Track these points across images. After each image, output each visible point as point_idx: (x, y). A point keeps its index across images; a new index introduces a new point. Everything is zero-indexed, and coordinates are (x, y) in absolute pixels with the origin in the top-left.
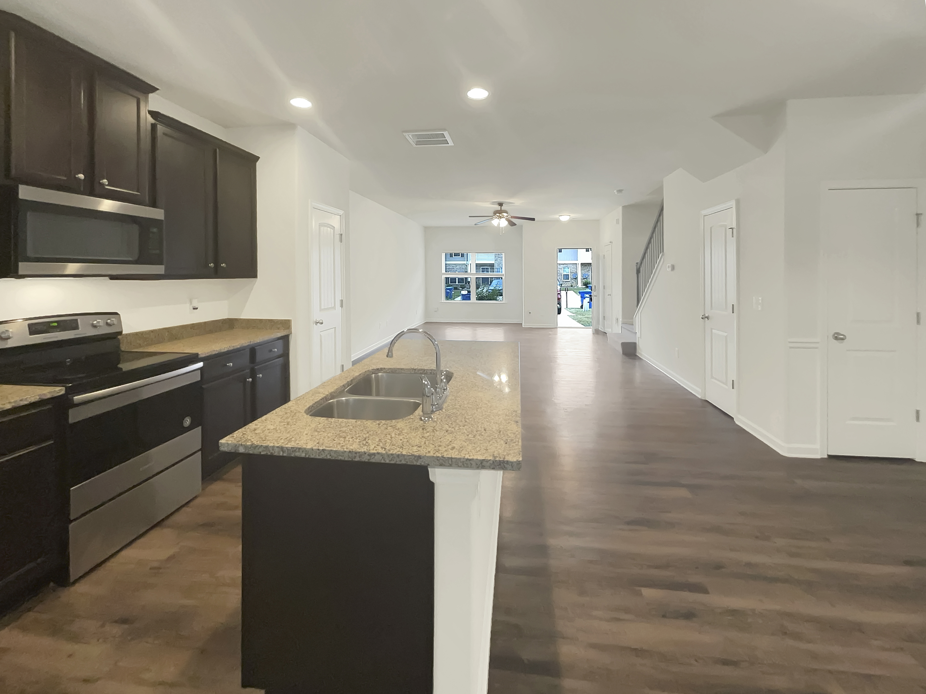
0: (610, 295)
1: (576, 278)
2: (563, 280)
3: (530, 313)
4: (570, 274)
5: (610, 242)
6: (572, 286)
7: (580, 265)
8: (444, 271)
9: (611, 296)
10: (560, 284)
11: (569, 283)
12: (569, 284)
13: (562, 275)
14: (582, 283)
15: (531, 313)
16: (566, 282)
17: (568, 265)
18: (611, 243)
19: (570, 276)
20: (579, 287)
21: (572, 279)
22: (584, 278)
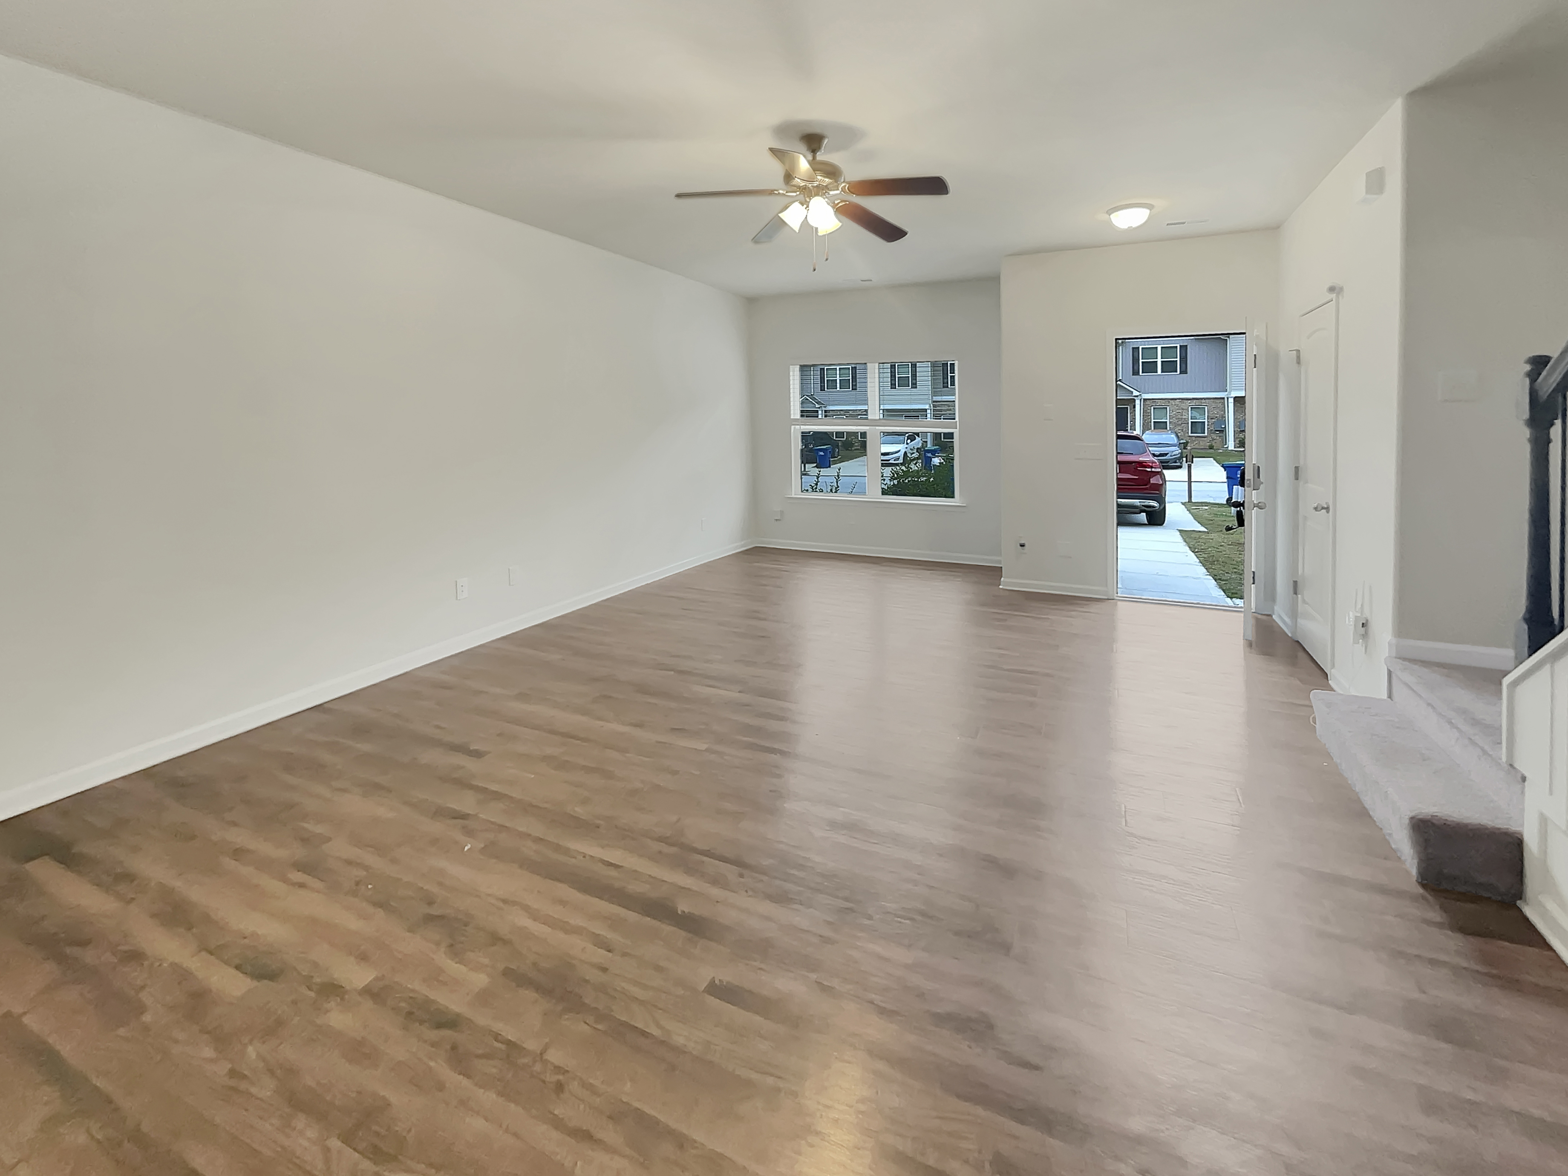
0: (1327, 509)
1: (1223, 431)
2: (1190, 434)
3: (1022, 545)
4: (1208, 422)
5: (1332, 289)
6: (1211, 447)
7: (1231, 400)
8: (795, 413)
9: (1328, 512)
10: (1180, 443)
11: (1204, 441)
12: (1205, 443)
13: (1188, 423)
14: (1237, 442)
15: (1027, 545)
16: (1197, 438)
17: (1203, 401)
18: (1333, 296)
19: (1208, 425)
20: (1230, 448)
21: (1210, 432)
22: (1241, 431)
